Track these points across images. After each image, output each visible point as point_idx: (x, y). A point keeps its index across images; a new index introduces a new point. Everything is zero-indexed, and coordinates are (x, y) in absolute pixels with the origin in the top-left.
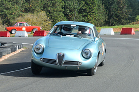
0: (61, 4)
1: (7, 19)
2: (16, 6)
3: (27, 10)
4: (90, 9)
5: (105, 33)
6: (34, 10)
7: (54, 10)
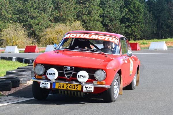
0: (99, 12)
1: (33, 31)
2: (43, 14)
3: (57, 20)
4: (134, 17)
5: (156, 48)
6: (65, 19)
7: (90, 20)
